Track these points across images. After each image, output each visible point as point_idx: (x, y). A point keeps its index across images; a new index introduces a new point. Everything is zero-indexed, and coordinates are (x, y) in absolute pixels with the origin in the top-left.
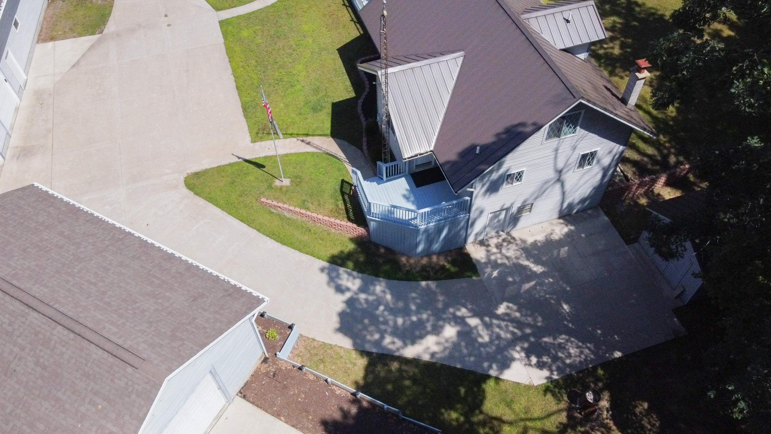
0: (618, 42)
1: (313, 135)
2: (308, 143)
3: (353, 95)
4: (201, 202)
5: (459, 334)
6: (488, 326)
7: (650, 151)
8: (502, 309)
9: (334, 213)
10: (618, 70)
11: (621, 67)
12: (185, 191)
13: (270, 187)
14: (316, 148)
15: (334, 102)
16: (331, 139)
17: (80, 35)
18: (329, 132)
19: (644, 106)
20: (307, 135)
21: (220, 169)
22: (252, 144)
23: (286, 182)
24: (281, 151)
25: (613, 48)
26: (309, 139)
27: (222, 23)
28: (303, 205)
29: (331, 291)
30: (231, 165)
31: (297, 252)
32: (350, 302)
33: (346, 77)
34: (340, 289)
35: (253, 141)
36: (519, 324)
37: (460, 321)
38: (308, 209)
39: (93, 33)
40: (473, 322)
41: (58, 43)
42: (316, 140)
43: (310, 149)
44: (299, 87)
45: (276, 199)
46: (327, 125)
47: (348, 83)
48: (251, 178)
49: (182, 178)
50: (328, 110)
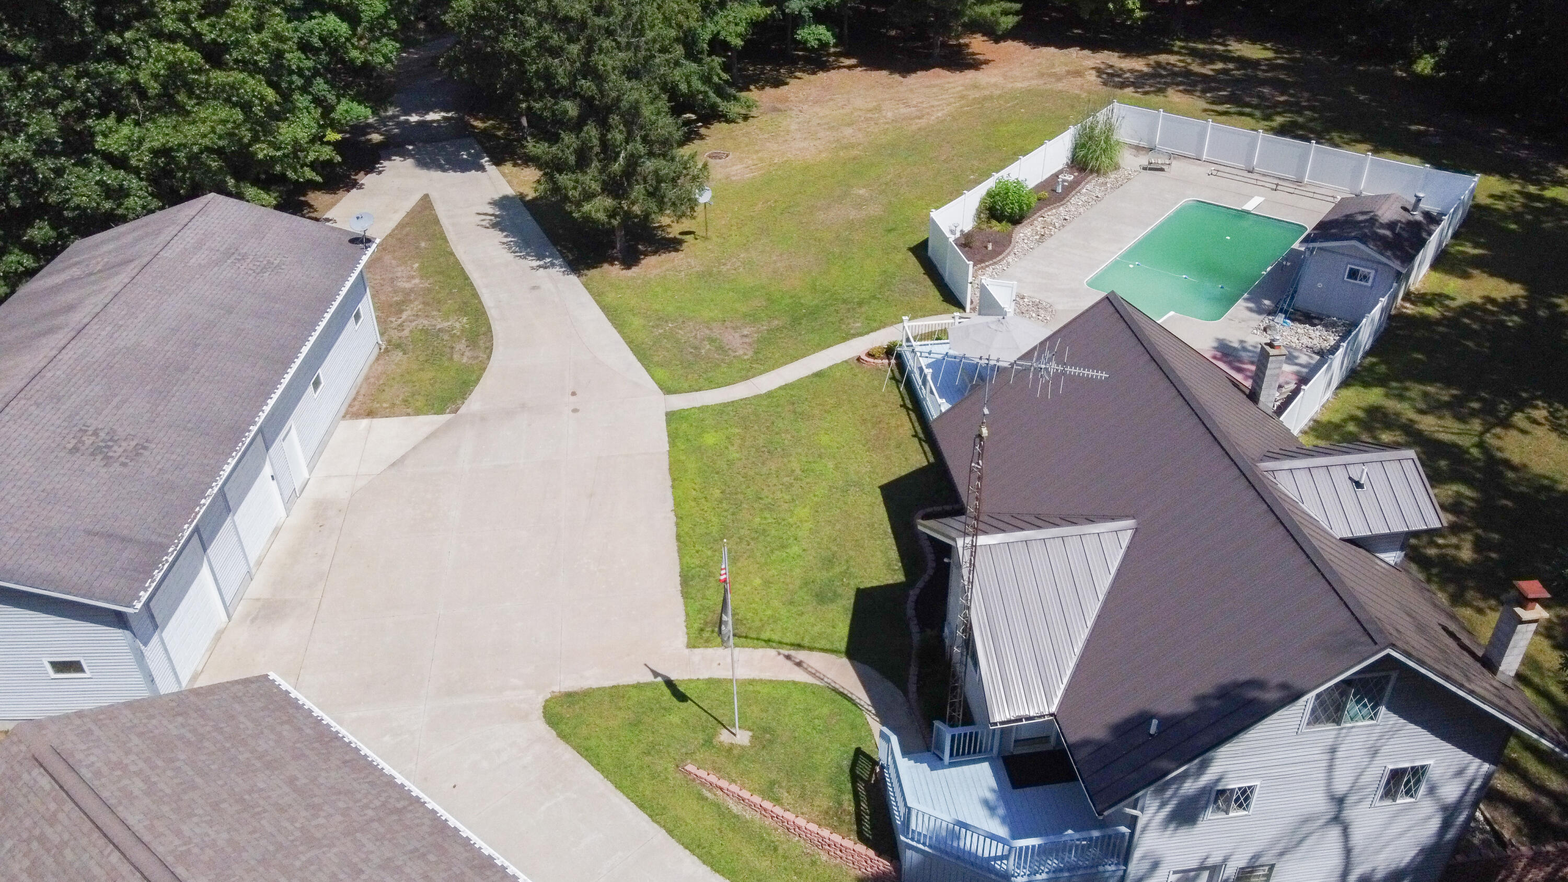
0: (1469, 537)
1: (811, 649)
2: (799, 664)
3: (900, 577)
4: (567, 753)
7: (1555, 782)
9: (831, 818)
10: (1470, 595)
11: (1479, 590)
12: (542, 727)
13: (708, 742)
14: (813, 675)
15: (862, 587)
16: (845, 661)
17: (418, 412)
18: (843, 646)
19: (1536, 680)
20: (799, 646)
21: (616, 693)
22: (687, 651)
23: (743, 738)
24: (743, 673)
25: (1457, 547)
26: (800, 655)
27: (671, 417)
28: (769, 791)
30: (639, 686)
33: (891, 541)
35: (691, 645)
38: (777, 801)
39: (441, 412)
41: (379, 423)
42: (815, 660)
43: (800, 676)
44: (795, 549)
45: (717, 770)
46: (842, 630)
47: (894, 554)
48: (675, 721)
49: (540, 700)
50: (848, 601)
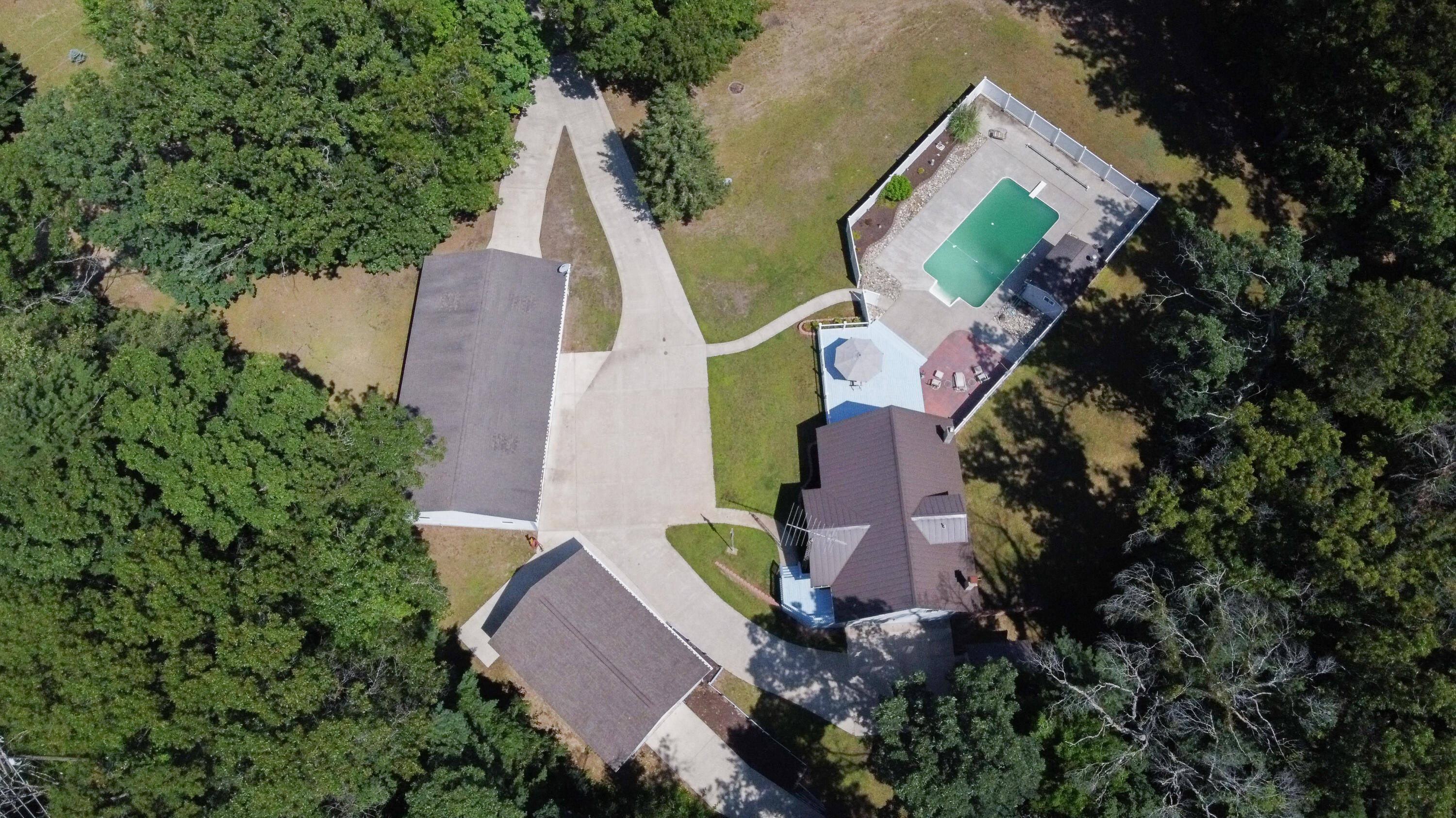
0: (1028, 471)
1: (761, 512)
2: (757, 519)
3: (798, 480)
4: (676, 554)
5: (822, 690)
6: (841, 690)
7: (1002, 588)
8: (854, 680)
9: (761, 587)
10: (1015, 502)
11: (1018, 500)
12: (666, 541)
13: (723, 553)
14: (761, 525)
16: (773, 520)
17: (594, 349)
18: (773, 512)
19: (1018, 545)
20: (757, 511)
21: (691, 527)
22: (716, 509)
23: (734, 551)
24: (735, 522)
25: (1021, 476)
26: (758, 515)
27: (711, 361)
28: (743, 575)
29: (748, 641)
30: (699, 525)
31: (732, 610)
32: (759, 652)
33: (797, 459)
34: (755, 641)
35: (718, 506)
36: (861, 693)
37: (824, 681)
38: (745, 578)
39: (604, 350)
40: (833, 684)
41: (579, 355)
42: (763, 518)
43: (756, 526)
44: (758, 459)
45: (726, 564)
46: (773, 506)
47: (798, 467)
48: (711, 541)
49: (664, 528)
50: (776, 490)
